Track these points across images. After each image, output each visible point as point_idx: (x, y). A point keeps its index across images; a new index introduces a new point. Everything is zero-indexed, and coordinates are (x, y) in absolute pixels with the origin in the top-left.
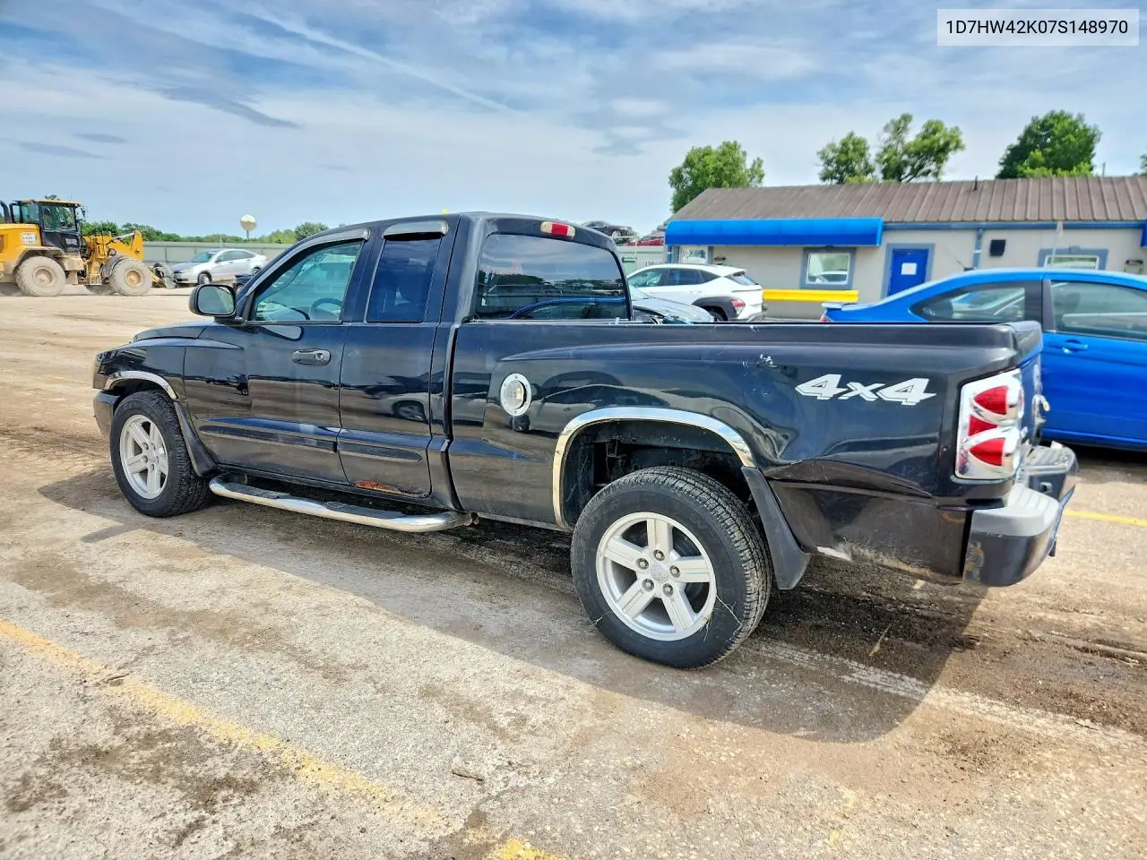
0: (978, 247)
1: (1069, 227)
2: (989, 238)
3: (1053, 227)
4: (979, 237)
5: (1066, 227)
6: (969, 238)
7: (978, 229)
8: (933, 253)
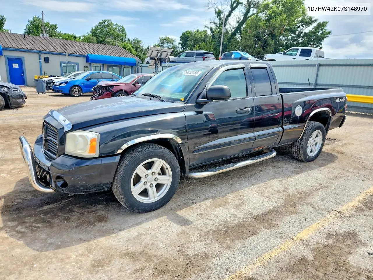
0: (40, 59)
1: (70, 55)
2: (43, 56)
3: (65, 55)
4: (40, 56)
5: (69, 55)
6: (36, 56)
7: (39, 53)
8: (24, 60)
